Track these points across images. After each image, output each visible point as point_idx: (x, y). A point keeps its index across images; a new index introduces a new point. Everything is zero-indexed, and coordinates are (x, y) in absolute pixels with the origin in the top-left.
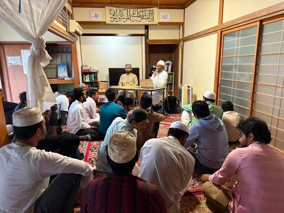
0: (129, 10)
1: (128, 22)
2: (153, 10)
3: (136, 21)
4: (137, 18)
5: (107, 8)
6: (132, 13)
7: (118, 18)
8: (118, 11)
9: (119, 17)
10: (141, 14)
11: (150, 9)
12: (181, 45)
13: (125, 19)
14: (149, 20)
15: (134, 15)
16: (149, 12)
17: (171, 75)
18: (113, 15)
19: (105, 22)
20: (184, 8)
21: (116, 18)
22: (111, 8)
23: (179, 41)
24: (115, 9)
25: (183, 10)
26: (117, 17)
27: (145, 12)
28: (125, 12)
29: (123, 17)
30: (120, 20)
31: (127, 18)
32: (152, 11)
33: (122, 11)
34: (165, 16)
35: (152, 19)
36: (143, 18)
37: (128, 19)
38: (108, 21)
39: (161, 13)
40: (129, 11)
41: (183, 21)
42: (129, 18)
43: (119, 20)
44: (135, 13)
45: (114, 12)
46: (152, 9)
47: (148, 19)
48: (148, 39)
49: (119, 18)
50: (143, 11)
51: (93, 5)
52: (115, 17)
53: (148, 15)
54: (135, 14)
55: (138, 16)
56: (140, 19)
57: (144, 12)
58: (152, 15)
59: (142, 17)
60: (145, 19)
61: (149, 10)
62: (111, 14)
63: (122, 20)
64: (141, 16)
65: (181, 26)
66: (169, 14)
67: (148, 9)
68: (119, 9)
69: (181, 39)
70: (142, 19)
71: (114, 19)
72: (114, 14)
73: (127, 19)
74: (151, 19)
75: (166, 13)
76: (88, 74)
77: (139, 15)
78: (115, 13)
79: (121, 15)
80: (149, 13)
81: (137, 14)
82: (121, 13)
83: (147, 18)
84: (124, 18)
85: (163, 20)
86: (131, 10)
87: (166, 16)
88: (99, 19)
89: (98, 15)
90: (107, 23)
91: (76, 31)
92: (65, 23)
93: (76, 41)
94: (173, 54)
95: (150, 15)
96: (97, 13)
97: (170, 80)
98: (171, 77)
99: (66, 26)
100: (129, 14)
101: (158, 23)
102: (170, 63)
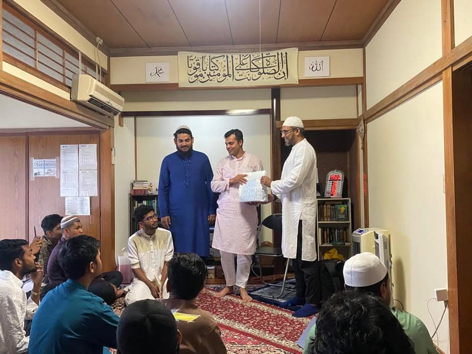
0: (230, 56)
1: (229, 83)
2: (286, 53)
3: (247, 79)
4: (250, 73)
5: (183, 56)
6: (237, 62)
7: (205, 75)
8: (207, 60)
9: (208, 72)
10: (259, 63)
11: (280, 52)
12: (360, 129)
13: (221, 75)
14: (276, 75)
15: (243, 67)
16: (276, 58)
17: (343, 204)
18: (196, 69)
19: (178, 84)
20: (363, 45)
21: (201, 75)
22: (190, 54)
23: (356, 121)
24: (199, 55)
25: (362, 49)
26: (203, 72)
27: (268, 59)
28: (221, 61)
29: (217, 72)
30: (211, 78)
31: (226, 74)
32: (284, 55)
33: (214, 60)
34: (316, 64)
35: (284, 74)
36: (264, 72)
37: (228, 75)
38: (183, 81)
39: (306, 58)
40: (230, 59)
41: (362, 75)
42: (231, 72)
43: (207, 78)
44: (244, 62)
45: (196, 62)
46: (284, 51)
47: (276, 73)
48: (280, 120)
49: (207, 75)
50: (263, 58)
51: (153, 50)
52: (198, 73)
53: (274, 65)
54: (244, 64)
55: (250, 69)
56: (255, 75)
58: (285, 65)
59: (261, 71)
60: (268, 74)
61: (278, 53)
62: (190, 66)
63: (215, 79)
64: (258, 68)
65: (360, 87)
66: (326, 60)
67: (274, 53)
68: (207, 55)
69: (361, 115)
70: (261, 74)
72: (197, 67)
73: (225, 76)
74: (282, 73)
75: (319, 60)
76: (145, 200)
77: (253, 66)
78: (199, 64)
79: (211, 68)
80: (277, 61)
81: (248, 65)
82: (212, 64)
83: (273, 72)
84: (219, 75)
85: (309, 75)
86: (236, 56)
87: (318, 65)
88: (165, 79)
89: (161, 70)
90: (181, 86)
91: (93, 100)
92: (69, 83)
93: (113, 127)
94: (348, 154)
95: (281, 65)
96: (160, 65)
97: (340, 217)
98: (343, 208)
99: (70, 88)
100: (230, 65)
101: (299, 80)
102: (340, 175)
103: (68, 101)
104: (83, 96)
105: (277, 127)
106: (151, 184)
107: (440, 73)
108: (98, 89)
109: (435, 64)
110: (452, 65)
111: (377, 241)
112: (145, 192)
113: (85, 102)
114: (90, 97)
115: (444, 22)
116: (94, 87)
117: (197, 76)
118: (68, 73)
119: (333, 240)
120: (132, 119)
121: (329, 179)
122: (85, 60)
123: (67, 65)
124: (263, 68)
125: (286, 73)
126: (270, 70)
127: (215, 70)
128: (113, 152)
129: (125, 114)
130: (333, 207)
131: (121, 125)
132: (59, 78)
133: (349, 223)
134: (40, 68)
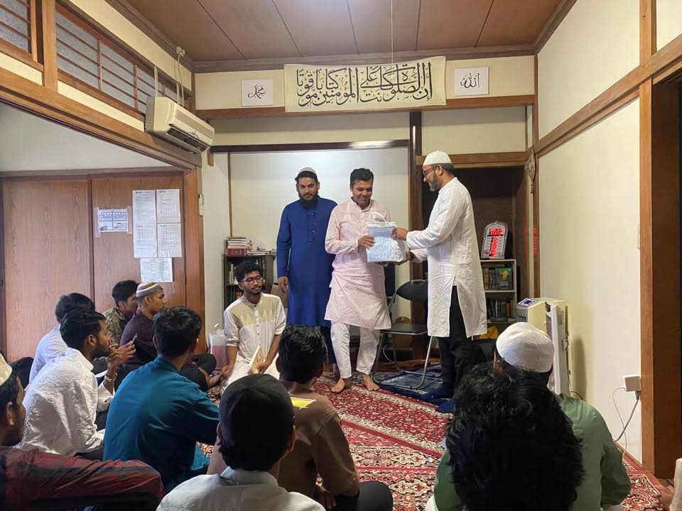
0: (353, 69)
1: (352, 105)
2: (429, 64)
3: (376, 100)
4: (381, 91)
5: (290, 70)
6: (362, 78)
7: (320, 95)
8: (322, 75)
9: (324, 91)
10: (392, 78)
11: (420, 62)
12: (530, 166)
13: (342, 95)
14: (415, 94)
15: (371, 84)
16: (416, 71)
17: (506, 267)
18: (308, 87)
19: (284, 108)
20: (534, 52)
21: (315, 96)
22: (300, 67)
23: (524, 155)
24: (313, 69)
25: (533, 57)
26: (317, 92)
27: (405, 71)
28: (342, 76)
29: (336, 91)
30: (328, 99)
31: (349, 93)
32: (427, 66)
33: (332, 75)
34: (470, 78)
35: (427, 91)
36: (399, 90)
37: (351, 94)
38: (292, 103)
39: (456, 70)
40: (353, 73)
41: (532, 93)
42: (355, 91)
43: (322, 99)
44: (373, 76)
45: (308, 78)
46: (426, 61)
47: (415, 91)
48: (421, 155)
49: (324, 95)
50: (398, 70)
51: (251, 62)
52: (311, 93)
53: (413, 79)
54: (372, 80)
55: (381, 86)
56: (387, 94)
57: (400, 72)
58: (427, 80)
59: (395, 88)
60: (405, 92)
61: (418, 64)
62: (300, 83)
63: (334, 101)
64: (391, 84)
65: (530, 108)
66: (484, 72)
67: (413, 64)
68: (324, 68)
69: (531, 148)
70: (395, 92)
71: (309, 97)
72: (310, 84)
73: (347, 95)
74: (423, 91)
75: (474, 72)
77: (384, 82)
78: (312, 81)
79: (329, 86)
80: (417, 75)
81: (379, 80)
82: (329, 81)
83: (412, 89)
84: (339, 94)
85: (460, 92)
86: (362, 69)
87: (473, 80)
88: (266, 101)
89: (262, 89)
90: (288, 110)
91: (174, 131)
92: (142, 108)
93: (201, 167)
94: (514, 200)
95: (422, 80)
96: (261, 83)
97: (502, 284)
98: (505, 273)
99: (144, 115)
100: (354, 81)
101: (447, 101)
102: (503, 228)
103: (141, 132)
104: (161, 126)
105: (417, 164)
106: (251, 241)
107: (637, 87)
108: (180, 116)
109: (629, 74)
110: (653, 77)
111: (549, 314)
112: (243, 253)
113: (163, 133)
114: (170, 127)
115: (643, 17)
116: (174, 113)
117: (310, 97)
118: (141, 96)
119: (492, 315)
120: (224, 156)
121: (488, 234)
122: (162, 78)
123: (140, 85)
124: (398, 84)
125: (429, 90)
126: (407, 87)
127: (335, 88)
128: (201, 199)
129: (215, 149)
130: (493, 271)
131: (210, 163)
132: (130, 102)
133: (514, 293)
134: (106, 89)
